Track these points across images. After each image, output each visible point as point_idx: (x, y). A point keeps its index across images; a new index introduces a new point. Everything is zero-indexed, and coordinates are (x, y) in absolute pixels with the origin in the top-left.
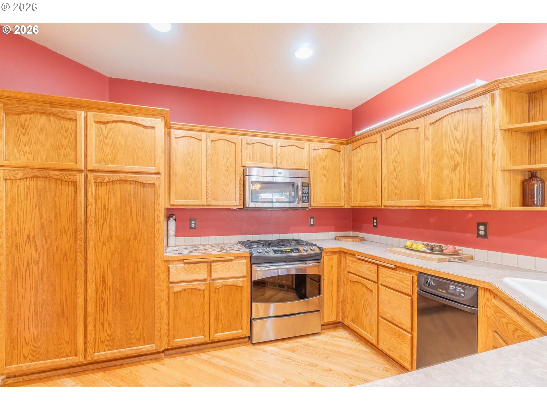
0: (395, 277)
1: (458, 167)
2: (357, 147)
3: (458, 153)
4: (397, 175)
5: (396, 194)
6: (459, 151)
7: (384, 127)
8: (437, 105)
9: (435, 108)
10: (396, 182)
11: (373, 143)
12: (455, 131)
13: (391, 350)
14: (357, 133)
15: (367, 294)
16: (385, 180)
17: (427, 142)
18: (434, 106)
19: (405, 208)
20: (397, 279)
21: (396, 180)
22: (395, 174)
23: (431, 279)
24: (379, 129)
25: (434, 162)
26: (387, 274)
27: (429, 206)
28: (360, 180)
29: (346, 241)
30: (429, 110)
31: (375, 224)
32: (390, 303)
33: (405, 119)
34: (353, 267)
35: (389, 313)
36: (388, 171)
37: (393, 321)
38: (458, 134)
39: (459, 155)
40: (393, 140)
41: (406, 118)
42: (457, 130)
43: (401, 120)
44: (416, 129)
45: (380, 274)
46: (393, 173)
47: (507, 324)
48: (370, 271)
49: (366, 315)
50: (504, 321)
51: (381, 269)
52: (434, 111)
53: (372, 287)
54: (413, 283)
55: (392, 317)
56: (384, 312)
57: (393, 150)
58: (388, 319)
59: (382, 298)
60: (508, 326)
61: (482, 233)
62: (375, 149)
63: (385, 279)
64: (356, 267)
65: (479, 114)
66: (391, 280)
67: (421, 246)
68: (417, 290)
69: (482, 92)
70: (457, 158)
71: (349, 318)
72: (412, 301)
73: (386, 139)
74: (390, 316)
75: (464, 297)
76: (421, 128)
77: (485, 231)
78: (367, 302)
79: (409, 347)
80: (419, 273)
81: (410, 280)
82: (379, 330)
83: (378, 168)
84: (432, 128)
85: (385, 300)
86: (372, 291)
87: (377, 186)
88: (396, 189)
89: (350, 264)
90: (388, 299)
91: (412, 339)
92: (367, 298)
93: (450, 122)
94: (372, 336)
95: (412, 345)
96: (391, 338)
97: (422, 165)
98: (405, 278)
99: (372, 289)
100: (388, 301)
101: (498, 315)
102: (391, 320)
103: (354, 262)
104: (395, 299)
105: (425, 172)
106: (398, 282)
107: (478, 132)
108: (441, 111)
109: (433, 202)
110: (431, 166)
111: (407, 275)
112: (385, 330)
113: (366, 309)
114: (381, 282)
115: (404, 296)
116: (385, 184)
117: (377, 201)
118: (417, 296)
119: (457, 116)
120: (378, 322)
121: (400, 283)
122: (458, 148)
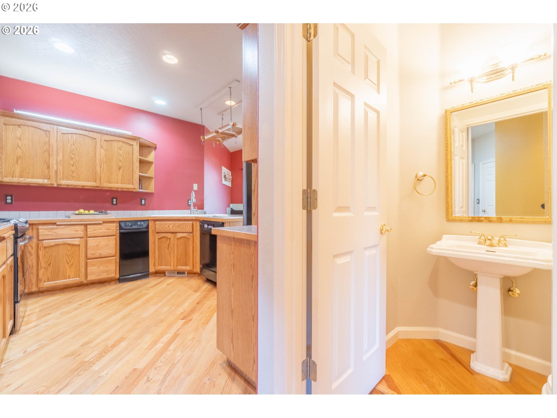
1: (121, 169)
2: (16, 125)
4: (74, 164)
5: (73, 177)
6: (122, 161)
7: (60, 123)
8: (111, 132)
10: (73, 168)
11: (43, 130)
12: (120, 151)
13: (100, 275)
14: (15, 111)
15: (71, 250)
16: (61, 164)
17: (102, 149)
18: (109, 132)
19: (81, 187)
20: (105, 229)
21: (73, 166)
23: (128, 223)
24: (53, 122)
25: (106, 162)
26: (95, 229)
27: (104, 187)
28: (20, 157)
30: (105, 132)
33: (84, 128)
34: (52, 233)
35: (97, 253)
36: (63, 158)
37: (102, 256)
38: (121, 152)
39: (122, 163)
40: (70, 137)
42: (121, 150)
44: (93, 138)
45: (88, 230)
46: (70, 161)
47: (168, 227)
48: (77, 231)
49: (70, 267)
50: (166, 226)
51: (89, 227)
52: (107, 134)
53: (79, 242)
54: (116, 228)
55: (100, 254)
56: (92, 254)
57: (69, 144)
58: (97, 256)
59: (91, 246)
60: (170, 226)
61: (115, 203)
62: (46, 137)
63: (94, 232)
64: (55, 233)
65: (131, 147)
66: (100, 231)
67: (92, 212)
68: (118, 232)
69: (134, 139)
70: (120, 164)
71: (43, 281)
72: (116, 238)
73: (62, 133)
74: (98, 254)
75: (145, 225)
76: (97, 140)
77: (116, 201)
78: (72, 256)
79: (114, 264)
80: (120, 222)
81: (115, 227)
82: (88, 269)
83: (51, 153)
84: (105, 143)
85: (94, 246)
86: (79, 245)
87: (48, 167)
88: (73, 173)
89: (46, 232)
90: (97, 243)
91: (116, 259)
92: (71, 253)
93: (116, 145)
94: (79, 277)
95: (116, 262)
96: (99, 268)
97: (98, 163)
98: (111, 226)
99: (79, 243)
100: (97, 245)
101: (162, 226)
102: (99, 256)
103: (53, 229)
104: (103, 241)
105: (101, 167)
106: (105, 231)
107: (131, 155)
108: (112, 137)
109: (106, 185)
110: (105, 164)
111: (112, 224)
112: (94, 265)
113: (70, 261)
114: (88, 235)
115: (111, 237)
116: (61, 168)
117: (49, 179)
118: (118, 235)
119: (121, 143)
120: (86, 264)
121: (108, 230)
122: (121, 160)
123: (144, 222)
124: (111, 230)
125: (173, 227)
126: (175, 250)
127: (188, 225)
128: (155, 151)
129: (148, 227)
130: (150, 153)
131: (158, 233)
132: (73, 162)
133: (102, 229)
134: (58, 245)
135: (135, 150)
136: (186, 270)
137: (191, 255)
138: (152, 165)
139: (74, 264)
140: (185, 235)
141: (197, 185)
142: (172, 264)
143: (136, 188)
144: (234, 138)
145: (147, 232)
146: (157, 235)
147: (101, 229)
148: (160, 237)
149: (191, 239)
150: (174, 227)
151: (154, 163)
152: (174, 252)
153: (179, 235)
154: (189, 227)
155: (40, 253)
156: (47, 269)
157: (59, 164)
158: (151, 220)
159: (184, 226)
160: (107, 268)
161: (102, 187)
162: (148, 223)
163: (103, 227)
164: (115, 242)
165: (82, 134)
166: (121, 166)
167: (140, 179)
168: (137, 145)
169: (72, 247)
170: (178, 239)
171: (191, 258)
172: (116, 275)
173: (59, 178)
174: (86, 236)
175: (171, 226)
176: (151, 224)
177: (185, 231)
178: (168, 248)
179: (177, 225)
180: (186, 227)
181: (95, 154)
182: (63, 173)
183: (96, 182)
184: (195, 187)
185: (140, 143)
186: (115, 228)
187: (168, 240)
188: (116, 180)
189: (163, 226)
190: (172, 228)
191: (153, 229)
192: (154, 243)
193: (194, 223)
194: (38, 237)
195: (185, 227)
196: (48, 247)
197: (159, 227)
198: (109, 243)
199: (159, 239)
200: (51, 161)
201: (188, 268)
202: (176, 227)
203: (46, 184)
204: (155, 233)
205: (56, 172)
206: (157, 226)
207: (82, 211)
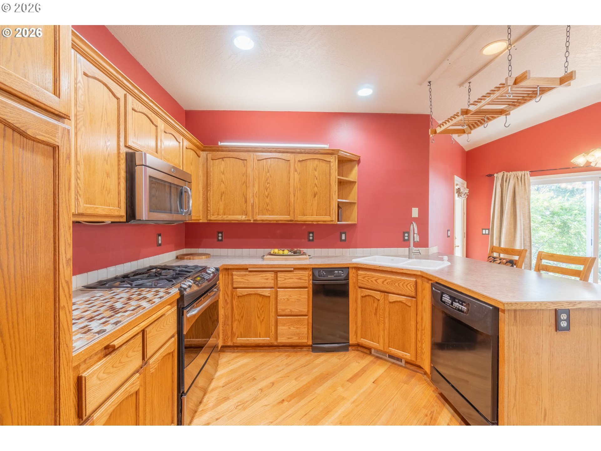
0: (294, 277)
1: (317, 196)
2: (220, 158)
3: (316, 186)
4: (268, 194)
5: (267, 210)
6: (317, 185)
7: (256, 149)
8: (305, 149)
9: (303, 151)
10: (268, 200)
11: (242, 160)
13: (290, 338)
14: (220, 144)
15: (262, 302)
16: (256, 197)
17: (296, 173)
18: (303, 149)
19: (275, 222)
20: (296, 278)
21: (267, 198)
22: (266, 193)
23: (323, 271)
24: (250, 149)
25: (300, 189)
26: (285, 277)
27: (298, 221)
28: (223, 193)
29: (201, 259)
30: (298, 150)
31: (220, 238)
32: (289, 300)
33: (277, 150)
34: (244, 281)
35: (287, 309)
36: (259, 189)
37: (293, 313)
38: (316, 173)
40: (265, 163)
41: (279, 149)
42: (316, 171)
43: (275, 149)
44: (286, 160)
45: (279, 279)
46: (264, 191)
47: (376, 280)
48: (267, 279)
49: (261, 322)
50: (373, 279)
51: (279, 274)
52: (301, 153)
53: (269, 293)
54: (309, 277)
55: (291, 311)
56: (283, 310)
57: (264, 172)
58: (287, 313)
59: (281, 299)
60: (378, 281)
61: (311, 238)
62: (244, 167)
63: (285, 281)
64: (247, 280)
65: (328, 165)
66: (291, 281)
67: (286, 252)
68: (311, 282)
69: (331, 153)
70: (316, 189)
71: (237, 335)
72: (308, 291)
73: (258, 160)
74: (289, 310)
75: (343, 275)
76: (291, 162)
77: (313, 236)
78: (263, 309)
79: (306, 326)
80: (313, 269)
81: (307, 276)
82: (278, 328)
83: (248, 185)
84: (299, 164)
85: (284, 299)
86: (269, 297)
87: (246, 202)
88: (267, 206)
89: (239, 279)
90: (287, 297)
91: (308, 319)
92: (262, 306)
93: (311, 165)
94: (269, 338)
95: (308, 323)
96: (290, 328)
97: (292, 189)
98: (304, 275)
99: (269, 295)
100: (287, 299)
101: (366, 278)
102: (290, 313)
103: (245, 275)
104: (294, 294)
105: (294, 196)
106: (297, 280)
107: (328, 176)
108: (306, 155)
109: (300, 218)
110: (299, 191)
111: (304, 272)
112: (284, 325)
113: (261, 316)
114: (279, 285)
115: (302, 289)
116: (257, 200)
117: (246, 215)
118: (311, 286)
119: (316, 162)
120: (276, 321)
121: (299, 280)
122: (317, 183)
123: (342, 271)
124: (303, 280)
125: (383, 282)
126: (387, 320)
127: (408, 284)
128: (359, 166)
129: (347, 278)
130: (351, 169)
131: (360, 288)
132: (267, 193)
133: (293, 278)
134: (250, 295)
135: (333, 168)
136: (404, 358)
137: (413, 336)
138: (354, 185)
139: (265, 320)
140: (403, 298)
141: (417, 209)
142: (381, 341)
143: (334, 220)
144: (502, 118)
145: (347, 285)
146: (359, 290)
147: (291, 278)
148: (364, 295)
149: (413, 308)
150: (385, 283)
151: (357, 183)
152: (384, 323)
153: (393, 298)
154: (409, 287)
155: (234, 302)
156: (240, 322)
157: (255, 196)
158: (352, 268)
159: (401, 284)
160: (298, 331)
161: (296, 221)
162: (348, 272)
163: (294, 276)
164: (307, 297)
165: (276, 157)
166: (316, 192)
167: (338, 206)
168: (335, 162)
169: (263, 298)
170: (390, 302)
171: (413, 340)
172: (308, 341)
173: (255, 213)
174: (276, 287)
175: (380, 281)
176: (352, 273)
177: (403, 293)
178: (376, 314)
179: (389, 280)
180: (405, 285)
181: (289, 180)
182: (259, 207)
183: (289, 215)
184: (415, 213)
185: (339, 157)
186: (307, 278)
187: (376, 301)
188: (311, 211)
189: (368, 279)
190: (381, 283)
191: (354, 281)
192: (356, 301)
193: (419, 281)
194: (232, 284)
195: (403, 285)
196: (241, 296)
197: (363, 279)
198: (300, 297)
199: (362, 297)
200: (248, 193)
201: (408, 356)
202: (387, 283)
203: (244, 220)
204: (357, 287)
205: (253, 206)
206: (359, 278)
207: (276, 251)
